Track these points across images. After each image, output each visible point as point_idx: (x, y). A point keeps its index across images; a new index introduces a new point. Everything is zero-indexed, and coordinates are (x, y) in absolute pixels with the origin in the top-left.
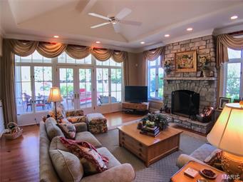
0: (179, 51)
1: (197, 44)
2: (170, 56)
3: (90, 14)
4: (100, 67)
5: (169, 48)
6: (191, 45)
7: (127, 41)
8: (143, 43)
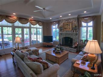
0: (65, 22)
1: (72, 20)
3: (36, 6)
4: (32, 28)
5: (61, 21)
6: (69, 20)
7: (45, 17)
8: (51, 19)
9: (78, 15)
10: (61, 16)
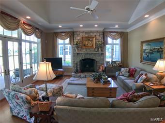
0: (84, 36)
1: (95, 34)
2: (78, 38)
5: (77, 33)
6: (91, 34)
7: (50, 23)
8: (60, 26)
9: (105, 29)
10: (81, 26)
